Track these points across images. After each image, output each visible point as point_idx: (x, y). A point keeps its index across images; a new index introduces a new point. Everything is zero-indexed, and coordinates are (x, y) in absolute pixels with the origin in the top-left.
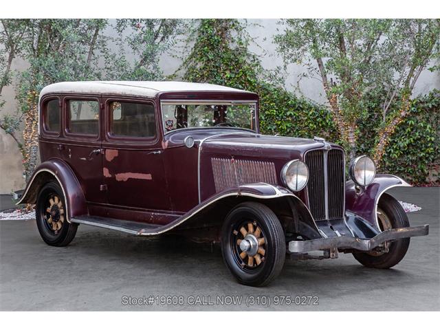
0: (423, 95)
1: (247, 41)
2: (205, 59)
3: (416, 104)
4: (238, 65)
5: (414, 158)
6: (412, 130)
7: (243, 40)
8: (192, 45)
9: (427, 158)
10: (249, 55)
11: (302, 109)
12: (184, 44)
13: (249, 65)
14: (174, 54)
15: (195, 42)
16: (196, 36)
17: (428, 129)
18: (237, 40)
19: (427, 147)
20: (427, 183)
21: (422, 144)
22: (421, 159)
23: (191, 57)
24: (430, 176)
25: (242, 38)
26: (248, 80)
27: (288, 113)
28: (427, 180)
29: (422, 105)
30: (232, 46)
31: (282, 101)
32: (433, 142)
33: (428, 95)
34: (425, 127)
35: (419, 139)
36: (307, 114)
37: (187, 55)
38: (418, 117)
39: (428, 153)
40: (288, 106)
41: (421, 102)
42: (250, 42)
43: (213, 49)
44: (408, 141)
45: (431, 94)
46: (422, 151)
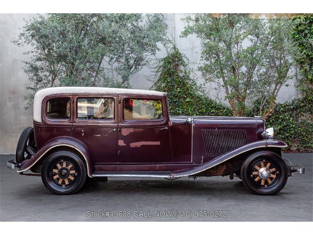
0: (288, 102)
1: (189, 72)
2: (166, 81)
3: (284, 106)
4: (184, 84)
5: (283, 137)
6: (282, 121)
7: (187, 71)
8: (159, 74)
9: (291, 137)
10: (190, 79)
11: (220, 109)
12: (155, 74)
13: (190, 85)
14: (150, 79)
15: (161, 73)
16: (161, 69)
17: (291, 120)
18: (184, 71)
19: (290, 131)
20: (291, 151)
21: (287, 129)
22: (287, 137)
23: (158, 81)
24: (293, 147)
25: (187, 70)
26: (190, 93)
27: (212, 111)
28: (291, 149)
29: (287, 107)
30: (181, 75)
31: (209, 104)
32: (294, 128)
33: (291, 101)
34: (290, 120)
35: (286, 126)
36: (222, 112)
37: (156, 80)
38: (285, 114)
39: (291, 134)
40: (212, 107)
41: (287, 105)
42: (191, 72)
43: (170, 76)
44: (279, 127)
45: (293, 101)
46: (288, 133)
